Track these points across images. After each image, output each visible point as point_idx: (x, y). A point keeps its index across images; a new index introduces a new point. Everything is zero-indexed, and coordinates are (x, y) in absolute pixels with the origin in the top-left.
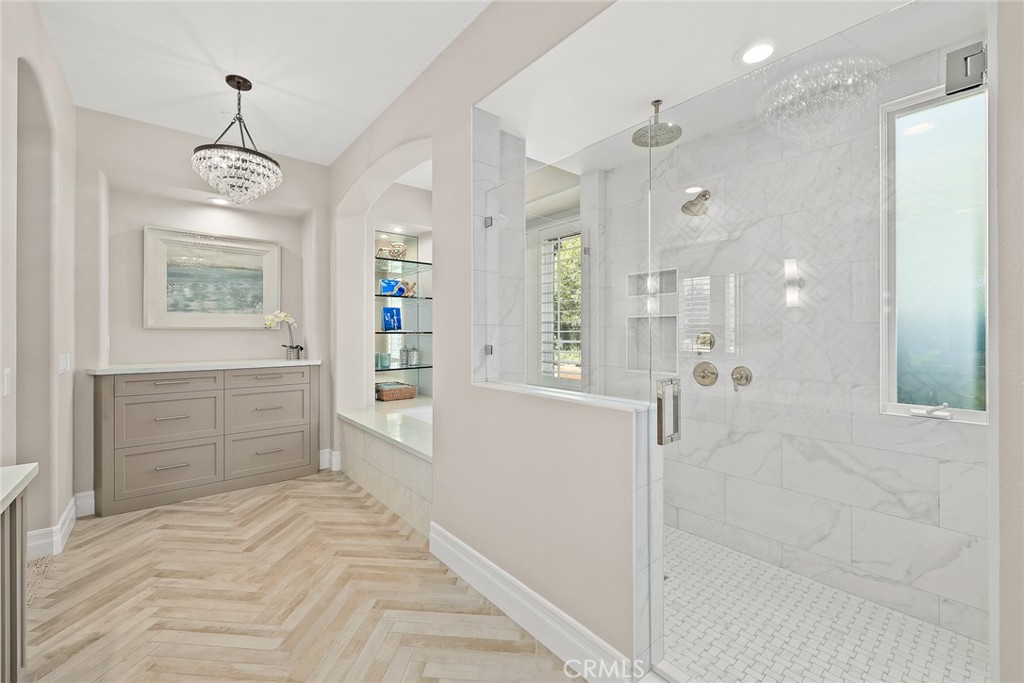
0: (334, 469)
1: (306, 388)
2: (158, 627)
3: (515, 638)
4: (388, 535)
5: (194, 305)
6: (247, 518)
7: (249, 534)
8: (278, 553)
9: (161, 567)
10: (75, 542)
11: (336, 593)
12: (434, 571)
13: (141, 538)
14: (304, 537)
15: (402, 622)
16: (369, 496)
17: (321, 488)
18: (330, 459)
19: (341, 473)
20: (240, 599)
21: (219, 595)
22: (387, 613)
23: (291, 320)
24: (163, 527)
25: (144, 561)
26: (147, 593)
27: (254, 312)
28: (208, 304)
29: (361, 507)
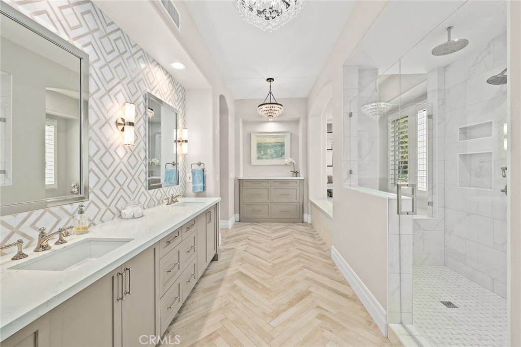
0: (309, 222)
1: (298, 188)
2: (245, 251)
3: (350, 295)
4: (318, 248)
5: (264, 157)
6: (275, 231)
7: (273, 236)
8: (280, 243)
9: (249, 238)
10: (234, 227)
11: (292, 259)
12: (329, 264)
13: (247, 230)
14: (289, 241)
15: (309, 274)
16: (318, 234)
17: (301, 227)
18: (307, 218)
19: (311, 224)
20: (265, 251)
21: (261, 249)
22: (305, 270)
23: (294, 161)
24: (253, 228)
25: (246, 235)
26: (246, 243)
27: (282, 159)
28: (268, 156)
29: (313, 237)
